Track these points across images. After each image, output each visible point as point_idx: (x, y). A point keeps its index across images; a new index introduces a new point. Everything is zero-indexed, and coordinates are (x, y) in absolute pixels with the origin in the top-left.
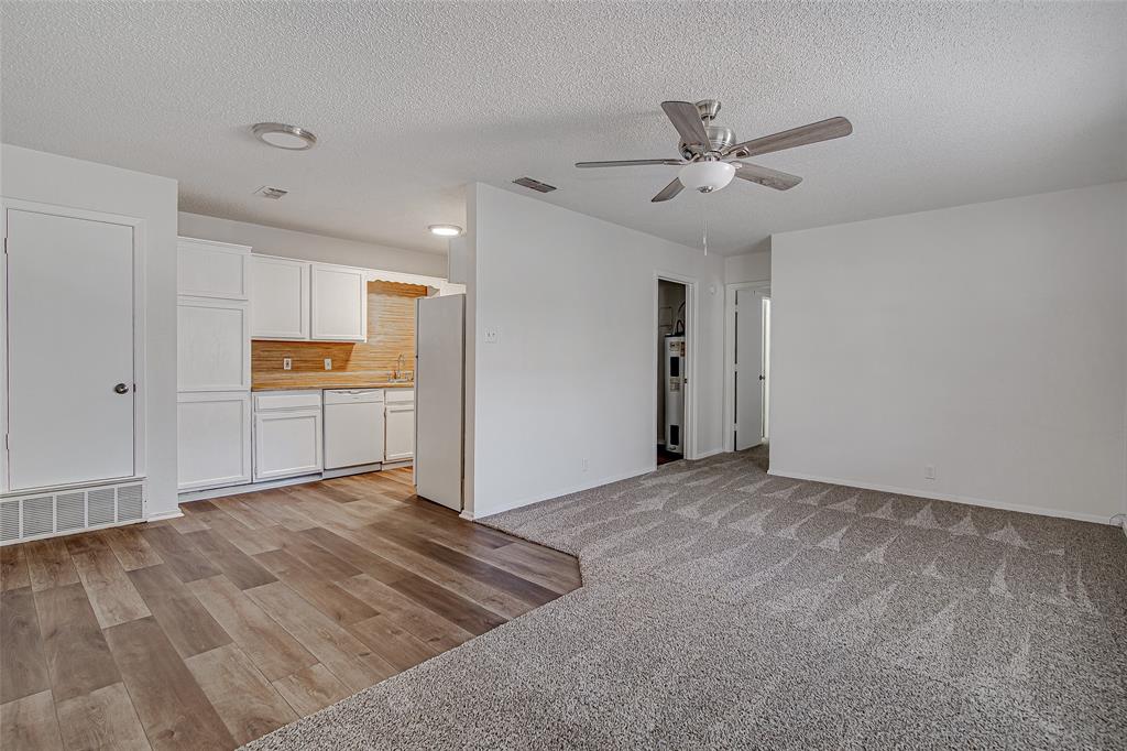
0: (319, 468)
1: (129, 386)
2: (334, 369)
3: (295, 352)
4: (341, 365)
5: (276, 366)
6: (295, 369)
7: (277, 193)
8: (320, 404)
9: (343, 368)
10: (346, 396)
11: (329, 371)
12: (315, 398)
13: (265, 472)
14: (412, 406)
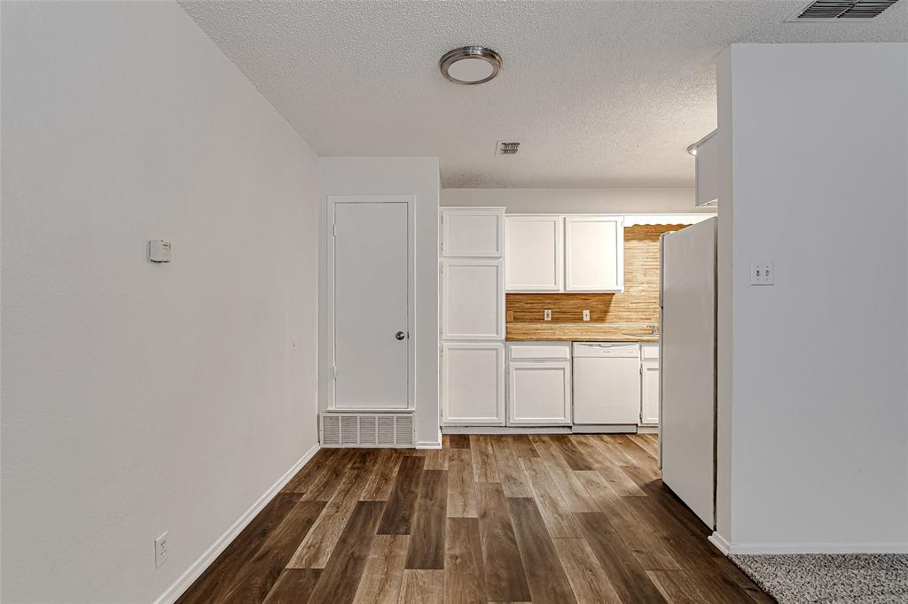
0: (568, 421)
1: (405, 334)
2: (592, 320)
3: (554, 304)
4: (600, 316)
5: (538, 317)
6: (555, 320)
7: (510, 148)
8: (568, 356)
9: (601, 319)
10: (596, 350)
11: (587, 322)
12: (564, 350)
13: (517, 418)
14: (656, 365)
